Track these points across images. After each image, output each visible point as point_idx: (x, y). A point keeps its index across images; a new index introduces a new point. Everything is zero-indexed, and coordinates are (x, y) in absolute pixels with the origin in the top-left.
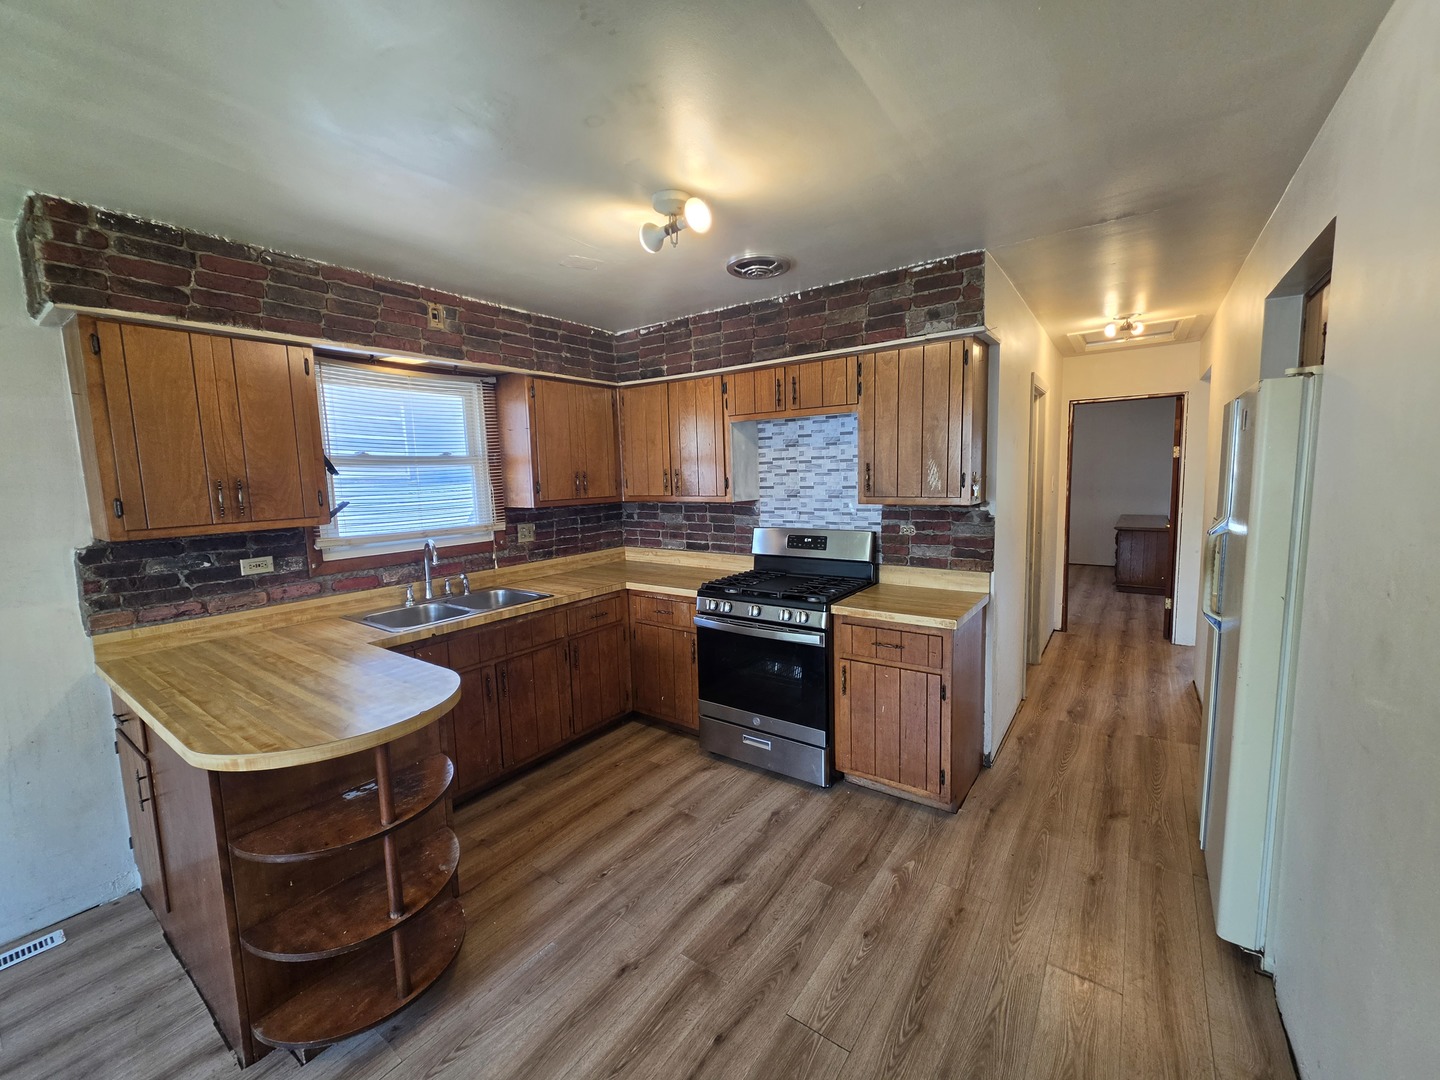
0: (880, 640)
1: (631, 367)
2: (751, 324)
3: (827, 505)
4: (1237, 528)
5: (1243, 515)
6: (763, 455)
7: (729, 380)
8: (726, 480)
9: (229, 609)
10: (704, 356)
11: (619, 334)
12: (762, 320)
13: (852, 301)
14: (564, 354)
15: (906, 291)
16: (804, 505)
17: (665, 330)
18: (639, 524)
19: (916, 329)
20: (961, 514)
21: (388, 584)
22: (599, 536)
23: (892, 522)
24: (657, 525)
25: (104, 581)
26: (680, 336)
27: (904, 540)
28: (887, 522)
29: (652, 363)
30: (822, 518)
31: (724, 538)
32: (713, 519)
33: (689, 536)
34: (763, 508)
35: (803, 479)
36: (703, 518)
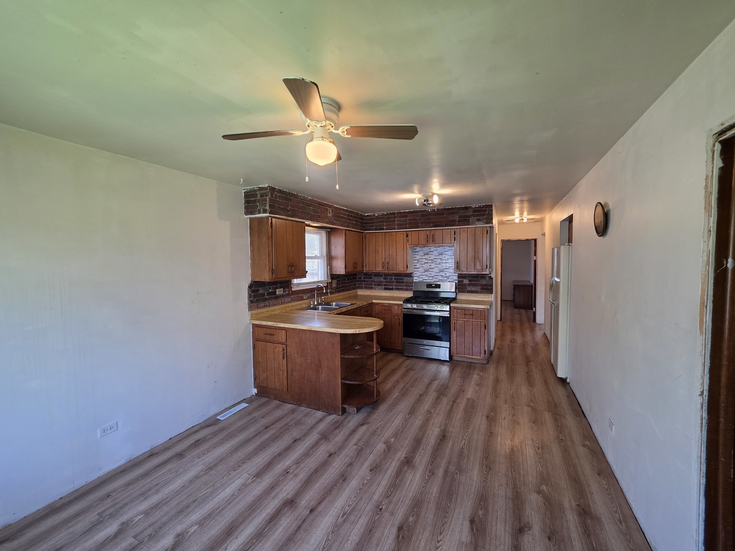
0: (466, 313)
1: (371, 226)
2: (419, 217)
3: (438, 274)
4: (557, 280)
5: (558, 276)
6: (416, 257)
7: (410, 234)
8: (407, 265)
9: (274, 305)
10: (401, 225)
11: (366, 215)
12: (422, 216)
13: (453, 213)
14: (354, 222)
15: (470, 213)
16: (431, 274)
17: (385, 215)
18: (364, 281)
19: (473, 224)
20: (483, 276)
21: (305, 300)
22: (351, 285)
23: (461, 279)
24: (371, 281)
25: (252, 294)
26: (392, 218)
27: (465, 285)
28: (459, 279)
29: (380, 226)
30: (437, 278)
31: (400, 286)
32: (395, 279)
33: (385, 285)
34: (415, 275)
35: (430, 266)
36: (391, 279)
